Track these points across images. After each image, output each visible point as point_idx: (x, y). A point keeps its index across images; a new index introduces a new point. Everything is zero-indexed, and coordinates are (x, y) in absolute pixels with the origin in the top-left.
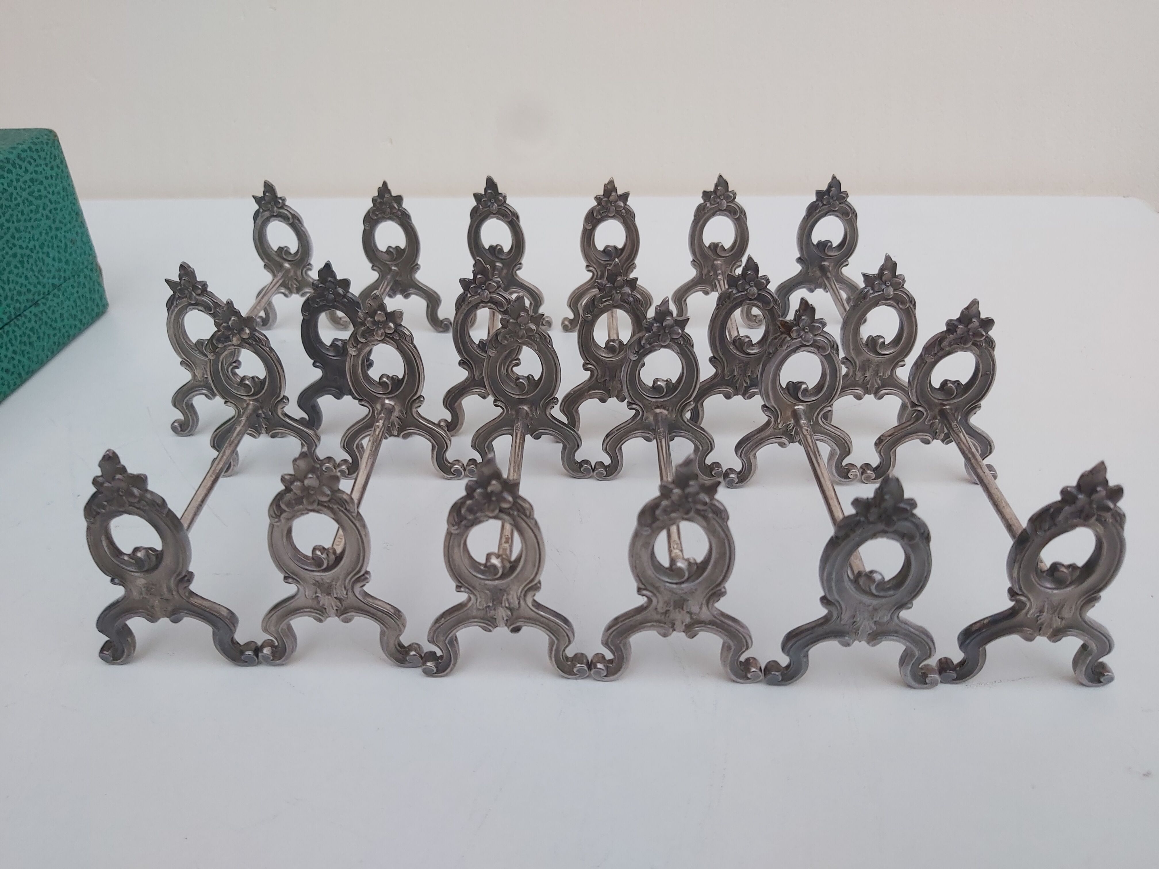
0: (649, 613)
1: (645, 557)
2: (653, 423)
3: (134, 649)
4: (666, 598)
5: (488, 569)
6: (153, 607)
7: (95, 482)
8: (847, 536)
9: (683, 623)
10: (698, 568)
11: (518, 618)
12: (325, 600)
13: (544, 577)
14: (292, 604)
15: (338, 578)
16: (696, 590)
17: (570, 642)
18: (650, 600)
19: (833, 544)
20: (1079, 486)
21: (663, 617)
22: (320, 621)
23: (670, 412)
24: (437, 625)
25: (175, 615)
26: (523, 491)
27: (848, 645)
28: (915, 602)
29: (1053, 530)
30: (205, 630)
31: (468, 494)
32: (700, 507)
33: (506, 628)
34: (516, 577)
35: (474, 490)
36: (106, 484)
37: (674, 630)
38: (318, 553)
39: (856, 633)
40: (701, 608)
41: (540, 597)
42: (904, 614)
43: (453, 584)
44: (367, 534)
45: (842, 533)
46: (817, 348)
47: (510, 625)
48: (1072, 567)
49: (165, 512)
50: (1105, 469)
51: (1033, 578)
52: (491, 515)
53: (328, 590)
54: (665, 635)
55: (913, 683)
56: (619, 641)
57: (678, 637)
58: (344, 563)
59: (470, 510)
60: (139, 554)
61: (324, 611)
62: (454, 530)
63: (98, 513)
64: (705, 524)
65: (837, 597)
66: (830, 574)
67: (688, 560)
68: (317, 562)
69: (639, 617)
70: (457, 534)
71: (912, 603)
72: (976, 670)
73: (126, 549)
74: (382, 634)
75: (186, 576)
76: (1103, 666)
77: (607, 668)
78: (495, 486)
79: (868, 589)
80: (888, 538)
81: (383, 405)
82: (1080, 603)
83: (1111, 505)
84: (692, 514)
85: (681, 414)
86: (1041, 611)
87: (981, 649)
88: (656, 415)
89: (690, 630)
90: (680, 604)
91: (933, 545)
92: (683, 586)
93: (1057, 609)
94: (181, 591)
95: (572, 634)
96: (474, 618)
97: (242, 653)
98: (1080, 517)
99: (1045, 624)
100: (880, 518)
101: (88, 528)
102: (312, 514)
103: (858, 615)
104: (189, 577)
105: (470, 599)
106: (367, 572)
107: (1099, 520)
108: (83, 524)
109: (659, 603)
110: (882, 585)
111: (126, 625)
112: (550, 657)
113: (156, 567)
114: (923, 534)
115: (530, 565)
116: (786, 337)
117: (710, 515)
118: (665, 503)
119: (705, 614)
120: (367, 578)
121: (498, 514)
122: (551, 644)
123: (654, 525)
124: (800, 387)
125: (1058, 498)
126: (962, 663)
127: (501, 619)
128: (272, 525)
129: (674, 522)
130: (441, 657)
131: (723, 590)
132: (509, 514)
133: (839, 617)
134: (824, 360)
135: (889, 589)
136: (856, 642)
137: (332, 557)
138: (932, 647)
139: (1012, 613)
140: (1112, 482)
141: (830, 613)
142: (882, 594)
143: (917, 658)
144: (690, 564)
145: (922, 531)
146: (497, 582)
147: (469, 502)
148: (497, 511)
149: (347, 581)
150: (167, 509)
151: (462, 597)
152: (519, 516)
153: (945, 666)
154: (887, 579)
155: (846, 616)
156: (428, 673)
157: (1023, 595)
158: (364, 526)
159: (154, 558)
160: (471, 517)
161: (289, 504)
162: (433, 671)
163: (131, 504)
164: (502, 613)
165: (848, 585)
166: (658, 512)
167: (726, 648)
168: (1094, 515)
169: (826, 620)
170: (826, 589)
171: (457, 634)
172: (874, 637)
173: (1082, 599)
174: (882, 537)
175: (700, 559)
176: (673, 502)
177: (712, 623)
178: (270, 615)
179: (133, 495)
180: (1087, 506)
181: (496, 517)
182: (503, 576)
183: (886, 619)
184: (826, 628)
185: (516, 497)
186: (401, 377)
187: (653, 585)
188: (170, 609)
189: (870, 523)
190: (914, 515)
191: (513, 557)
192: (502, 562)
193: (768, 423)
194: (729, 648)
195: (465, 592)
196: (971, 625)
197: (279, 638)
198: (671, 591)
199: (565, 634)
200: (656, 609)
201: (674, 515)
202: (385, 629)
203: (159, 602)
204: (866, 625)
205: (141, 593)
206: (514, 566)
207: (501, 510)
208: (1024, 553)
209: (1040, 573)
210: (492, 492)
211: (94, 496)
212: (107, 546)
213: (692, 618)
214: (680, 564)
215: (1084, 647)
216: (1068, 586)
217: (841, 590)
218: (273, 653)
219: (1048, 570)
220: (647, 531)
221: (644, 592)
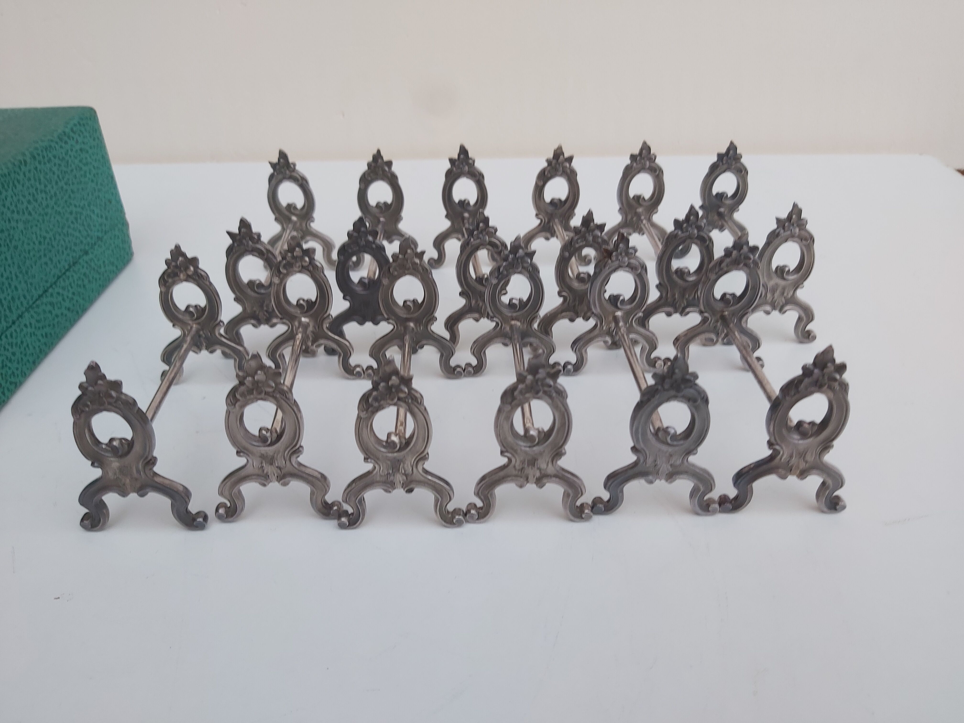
0: (510, 470)
1: (506, 427)
2: (510, 332)
3: (108, 520)
4: (522, 458)
5: (389, 444)
6: (124, 484)
7: (81, 387)
8: (649, 400)
9: (534, 477)
10: (545, 435)
11: (411, 482)
12: (269, 469)
13: (431, 450)
14: (243, 473)
15: (279, 452)
16: (544, 451)
17: (450, 499)
18: (510, 460)
19: (639, 407)
20: (815, 364)
21: (520, 473)
22: (264, 485)
23: (522, 323)
24: (350, 489)
25: (142, 491)
26: (415, 384)
27: (651, 482)
28: (700, 449)
29: (797, 396)
30: (165, 502)
31: (373, 387)
32: (546, 389)
33: (402, 490)
34: (410, 450)
35: (379, 384)
36: (90, 388)
37: (528, 482)
38: (264, 432)
39: (657, 473)
40: (547, 465)
41: (428, 465)
42: (692, 459)
43: (362, 456)
44: (301, 417)
45: (645, 398)
46: (632, 268)
47: (406, 487)
48: (812, 424)
49: (136, 409)
50: (833, 351)
51: (784, 431)
52: (391, 402)
53: (271, 461)
54: (521, 486)
55: (700, 511)
56: (487, 493)
57: (531, 487)
58: (284, 440)
59: (376, 399)
60: (115, 443)
61: (268, 477)
62: (363, 415)
63: (82, 411)
64: (550, 401)
65: (642, 445)
66: (637, 430)
67: (538, 429)
68: (262, 439)
69: (502, 474)
70: (366, 418)
71: (697, 450)
72: (746, 503)
73: (104, 439)
74: (312, 493)
75: (151, 460)
76: (838, 498)
77: (478, 513)
78: (394, 380)
79: (665, 441)
80: (679, 401)
81: (300, 322)
82: (819, 450)
83: (838, 377)
84: (541, 394)
85: (531, 324)
86: (791, 457)
87: (749, 486)
88: (511, 327)
89: (540, 482)
90: (532, 462)
91: (711, 406)
92: (535, 448)
93: (802, 455)
94: (147, 471)
95: (452, 493)
96: (378, 482)
97: (194, 520)
98: (816, 385)
99: (794, 466)
100: (672, 387)
101: (74, 423)
102: (260, 402)
103: (658, 459)
104: (153, 461)
105: (375, 468)
106: (301, 446)
107: (830, 387)
108: (70, 420)
109: (517, 462)
110: (675, 437)
111: (102, 500)
112: (436, 511)
113: (128, 452)
114: (703, 398)
115: (421, 440)
116: (608, 261)
117: (554, 395)
118: (521, 386)
119: (551, 470)
120: (301, 451)
121: (397, 402)
122: (437, 501)
123: (513, 403)
124: (619, 298)
125: (800, 372)
126: (736, 498)
127: (399, 482)
128: (228, 412)
129: (528, 400)
130: (352, 514)
131: (563, 451)
132: (405, 402)
133: (645, 460)
134: (636, 277)
135: (681, 439)
136: (658, 481)
137: (275, 435)
138: (713, 484)
139: (771, 458)
140: (838, 361)
141: (638, 459)
142: (675, 443)
143: (702, 492)
144: (539, 432)
145: (702, 396)
146: (395, 454)
147: (375, 393)
148: (396, 400)
149: (286, 452)
150: (137, 408)
151: (369, 466)
152: (412, 403)
153: (723, 501)
154: (679, 432)
155: (650, 461)
156: (342, 526)
157: (777, 444)
158: (299, 411)
159: (126, 446)
160: (376, 404)
161: (243, 395)
162: (346, 524)
163: (110, 404)
164: (399, 478)
165: (650, 437)
166: (516, 393)
167: (566, 495)
168: (825, 384)
169: (635, 464)
170: (635, 440)
171: (365, 496)
172: (671, 477)
173: (820, 447)
174: (674, 400)
175: (546, 428)
176: (526, 386)
177: (556, 476)
178: (224, 483)
179: (111, 396)
180: (821, 378)
181: (395, 404)
182: (401, 450)
183: (679, 462)
184: (636, 470)
185: (410, 389)
186: (314, 299)
187: (512, 449)
188: (138, 485)
189: (665, 390)
190: (696, 385)
191: (407, 435)
192: (400, 438)
193: (596, 326)
194: (568, 495)
195: (371, 462)
196: (742, 469)
197: (231, 500)
198: (526, 452)
199: (447, 494)
200: (515, 467)
201: (527, 395)
202: (314, 490)
203: (129, 480)
204: (665, 468)
205: (115, 474)
206: (408, 442)
207: (399, 399)
208: (777, 413)
209: (789, 429)
210: (392, 385)
211: (79, 399)
212: (90, 436)
213: (541, 473)
214: (533, 432)
215: (823, 484)
216: (809, 437)
217: (646, 441)
218: (226, 512)
219: (795, 426)
220: (508, 408)
221: (506, 454)
